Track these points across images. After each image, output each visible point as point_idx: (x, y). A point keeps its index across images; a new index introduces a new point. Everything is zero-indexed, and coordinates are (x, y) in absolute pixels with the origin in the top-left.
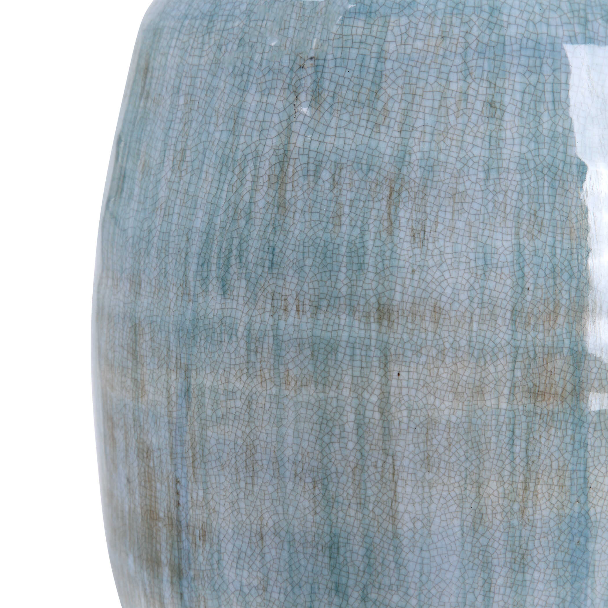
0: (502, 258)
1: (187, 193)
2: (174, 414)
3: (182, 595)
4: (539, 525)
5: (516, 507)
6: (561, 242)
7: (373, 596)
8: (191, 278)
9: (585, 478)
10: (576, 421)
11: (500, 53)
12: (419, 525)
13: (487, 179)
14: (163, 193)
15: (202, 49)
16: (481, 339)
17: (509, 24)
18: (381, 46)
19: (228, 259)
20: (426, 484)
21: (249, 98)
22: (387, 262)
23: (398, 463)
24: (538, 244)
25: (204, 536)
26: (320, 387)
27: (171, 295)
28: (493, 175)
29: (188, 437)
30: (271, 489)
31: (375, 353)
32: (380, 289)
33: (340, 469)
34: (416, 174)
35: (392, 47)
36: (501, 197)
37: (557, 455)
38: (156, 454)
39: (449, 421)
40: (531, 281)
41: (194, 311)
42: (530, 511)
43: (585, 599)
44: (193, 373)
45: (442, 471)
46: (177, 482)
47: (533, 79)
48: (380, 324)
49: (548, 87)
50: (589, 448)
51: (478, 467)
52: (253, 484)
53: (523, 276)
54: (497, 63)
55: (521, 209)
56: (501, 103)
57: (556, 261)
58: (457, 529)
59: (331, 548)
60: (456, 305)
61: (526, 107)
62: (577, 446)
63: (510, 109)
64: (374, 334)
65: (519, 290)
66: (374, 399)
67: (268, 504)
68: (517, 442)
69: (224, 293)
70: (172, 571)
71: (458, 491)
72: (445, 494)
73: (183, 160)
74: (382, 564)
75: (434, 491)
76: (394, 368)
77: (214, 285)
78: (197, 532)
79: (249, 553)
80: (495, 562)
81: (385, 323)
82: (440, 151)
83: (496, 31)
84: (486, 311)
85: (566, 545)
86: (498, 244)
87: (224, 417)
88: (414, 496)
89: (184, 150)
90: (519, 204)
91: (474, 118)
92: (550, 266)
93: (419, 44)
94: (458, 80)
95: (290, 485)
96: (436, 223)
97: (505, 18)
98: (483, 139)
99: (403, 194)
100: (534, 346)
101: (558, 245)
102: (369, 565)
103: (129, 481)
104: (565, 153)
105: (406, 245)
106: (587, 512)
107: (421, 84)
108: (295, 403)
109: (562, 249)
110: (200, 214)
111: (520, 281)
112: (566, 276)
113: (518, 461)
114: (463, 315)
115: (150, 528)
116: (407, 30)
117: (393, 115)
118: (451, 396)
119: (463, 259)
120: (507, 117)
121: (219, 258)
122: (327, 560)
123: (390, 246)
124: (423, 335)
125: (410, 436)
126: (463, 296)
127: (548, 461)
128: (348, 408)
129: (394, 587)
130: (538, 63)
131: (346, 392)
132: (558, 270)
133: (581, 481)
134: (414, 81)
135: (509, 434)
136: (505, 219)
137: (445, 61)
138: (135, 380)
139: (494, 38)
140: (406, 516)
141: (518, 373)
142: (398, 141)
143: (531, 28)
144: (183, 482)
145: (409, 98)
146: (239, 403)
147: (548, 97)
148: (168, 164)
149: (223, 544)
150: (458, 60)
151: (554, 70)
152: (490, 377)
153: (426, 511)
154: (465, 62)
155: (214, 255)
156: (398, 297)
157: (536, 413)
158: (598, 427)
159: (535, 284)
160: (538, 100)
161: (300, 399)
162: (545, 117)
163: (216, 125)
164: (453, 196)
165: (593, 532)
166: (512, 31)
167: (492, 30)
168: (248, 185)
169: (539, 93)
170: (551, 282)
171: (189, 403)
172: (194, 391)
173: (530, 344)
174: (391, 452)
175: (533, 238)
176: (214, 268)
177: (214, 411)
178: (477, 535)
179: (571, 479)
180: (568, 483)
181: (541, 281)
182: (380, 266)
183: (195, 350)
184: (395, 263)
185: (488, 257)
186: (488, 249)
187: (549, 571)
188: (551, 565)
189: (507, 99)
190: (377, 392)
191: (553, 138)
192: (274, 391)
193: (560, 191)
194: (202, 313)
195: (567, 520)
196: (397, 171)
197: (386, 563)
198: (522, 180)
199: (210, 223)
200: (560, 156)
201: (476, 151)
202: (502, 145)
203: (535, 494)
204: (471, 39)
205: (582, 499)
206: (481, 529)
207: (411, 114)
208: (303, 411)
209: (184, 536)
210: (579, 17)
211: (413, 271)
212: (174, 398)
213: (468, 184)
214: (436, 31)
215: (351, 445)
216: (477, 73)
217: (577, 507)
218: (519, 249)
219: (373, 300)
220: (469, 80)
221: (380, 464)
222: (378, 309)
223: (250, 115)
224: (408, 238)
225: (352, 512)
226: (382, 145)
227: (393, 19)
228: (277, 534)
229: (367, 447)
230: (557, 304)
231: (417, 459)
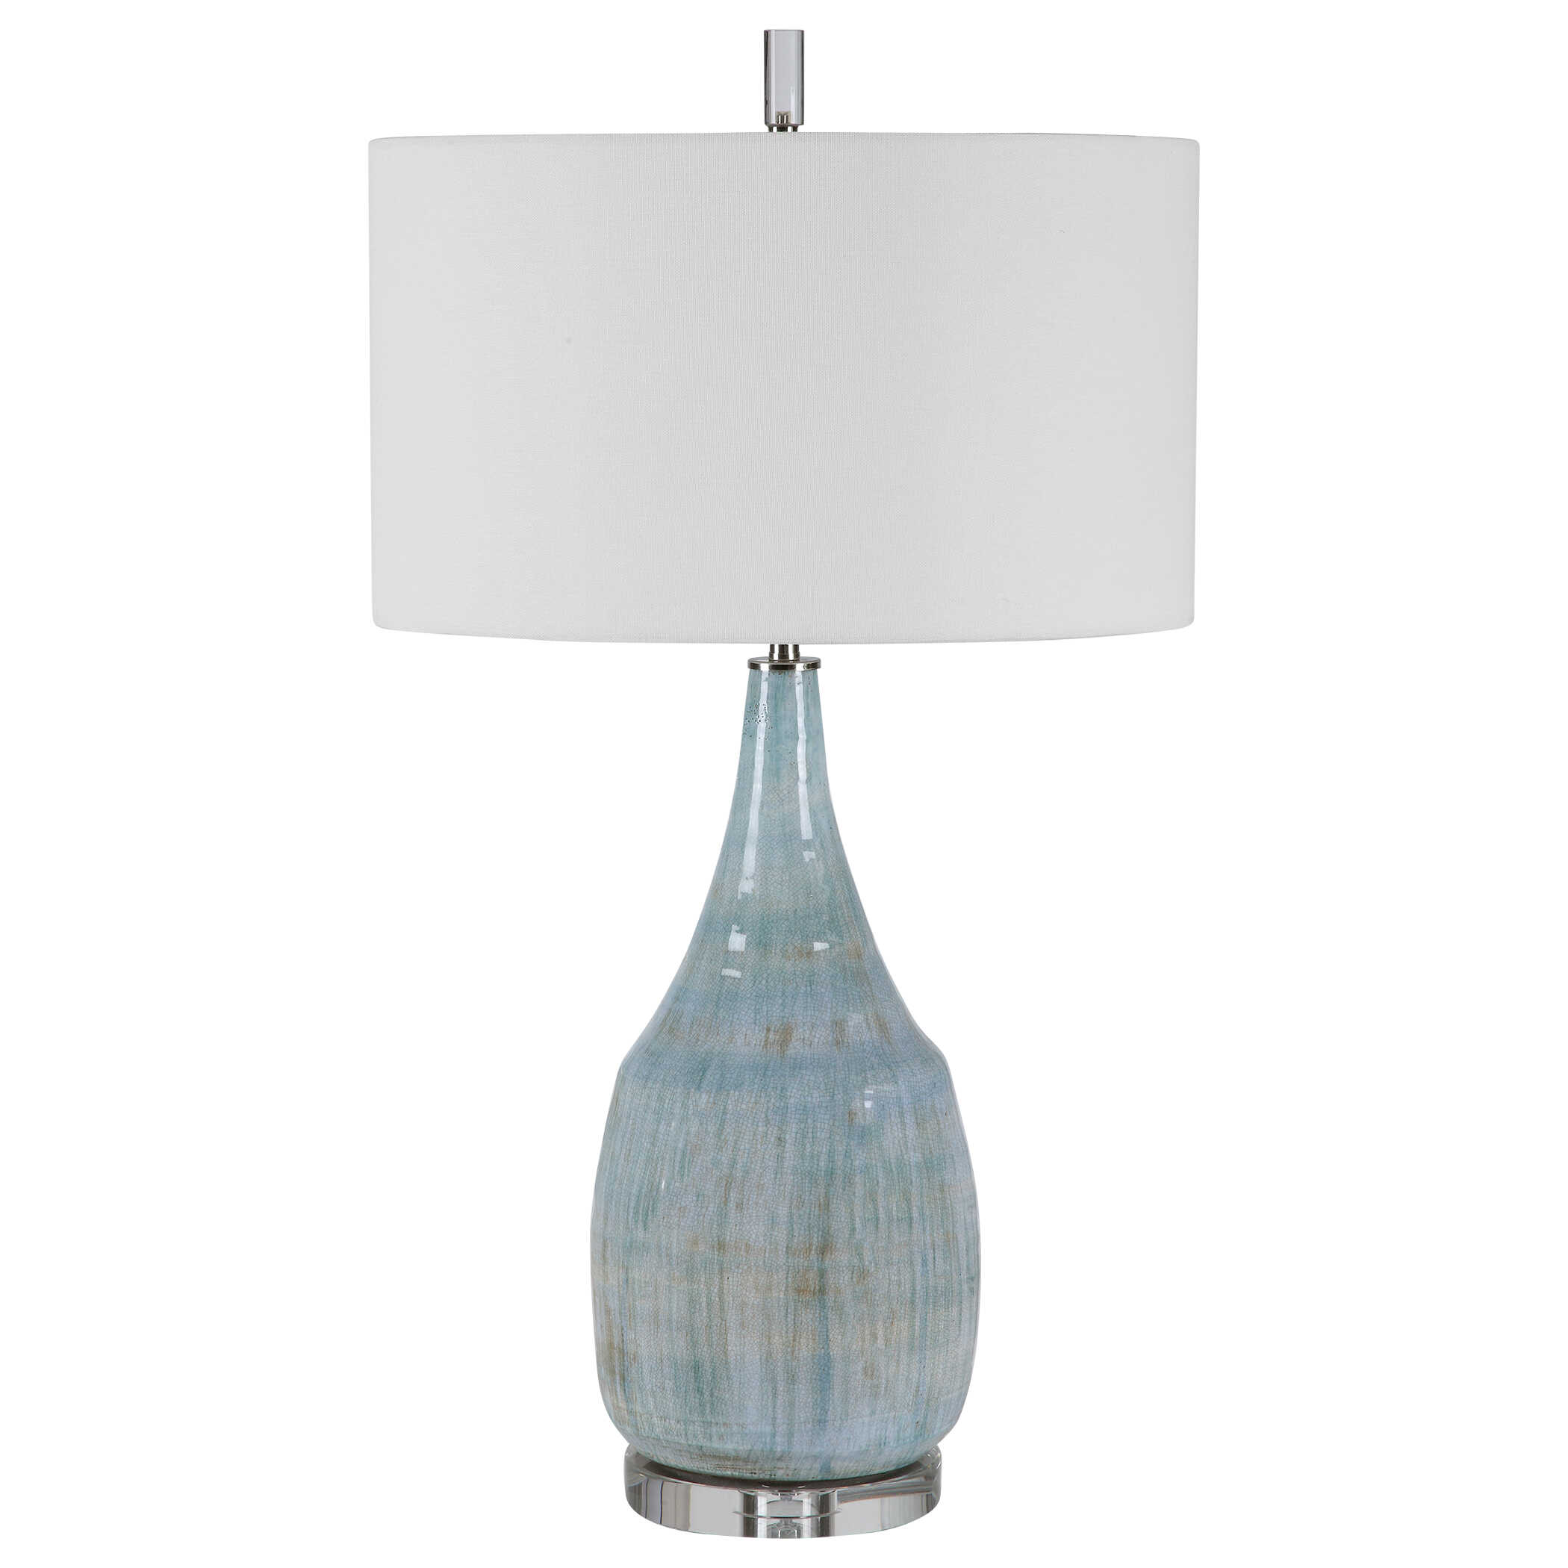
0: (782, 1220)
1: (630, 1173)
2: (621, 1292)
3: (625, 1390)
4: (802, 1359)
5: (789, 1350)
6: (814, 1211)
7: (715, 1394)
8: (630, 1220)
9: (827, 1336)
10: (822, 1306)
11: (785, 1112)
12: (739, 1357)
13: (776, 1178)
14: (619, 1171)
15: (641, 1097)
16: (770, 1262)
17: (790, 1096)
18: (725, 1106)
19: (647, 1212)
20: (742, 1336)
21: (661, 1127)
22: (723, 1220)
23: (728, 1325)
24: (802, 1213)
25: (635, 1358)
26: (690, 1283)
27: (621, 1228)
28: (779, 1176)
29: (627, 1305)
30: (666, 1336)
31: (716, 1267)
32: (719, 1233)
33: (699, 1326)
34: (739, 1175)
35: (730, 1107)
36: (782, 1188)
37: (811, 1323)
38: (613, 1313)
39: (753, 1304)
40: (797, 1232)
41: (632, 1238)
42: (797, 1352)
43: (829, 1400)
44: (630, 1271)
45: (750, 1330)
46: (623, 1329)
47: (803, 1126)
48: (719, 1252)
49: (810, 1130)
50: (829, 1320)
51: (768, 1328)
52: (657, 1332)
53: (793, 1229)
54: (784, 1118)
55: (793, 1194)
56: (785, 1138)
57: (810, 1222)
58: (758, 1360)
59: (695, 1368)
60: (757, 1244)
61: (798, 1141)
62: (822, 1319)
63: (789, 1141)
64: (716, 1257)
65: (790, 1236)
66: (716, 1290)
67: (664, 1343)
68: (789, 1315)
69: (645, 1230)
70: (620, 1377)
71: (759, 1340)
72: (752, 1342)
73: (629, 1155)
74: (720, 1378)
75: (746, 1340)
76: (726, 1275)
77: (640, 1225)
78: (632, 1356)
79: (656, 1369)
80: (778, 1378)
81: (722, 1251)
82: (752, 1163)
83: (784, 1100)
84: (772, 1247)
85: (817, 1371)
86: (780, 1212)
87: (644, 1296)
88: (736, 1342)
89: (630, 1150)
90: (792, 1191)
91: (770, 1146)
92: (807, 1224)
93: (744, 1106)
94: (763, 1126)
95: (675, 1333)
96: (748, 1200)
97: (789, 1094)
98: (774, 1157)
99: (733, 1184)
100: (798, 1266)
101: (812, 1213)
102: (714, 1377)
103: (602, 1327)
104: (818, 1165)
105: (733, 1211)
106: (828, 1354)
107: (744, 1127)
108: (678, 1290)
109: (814, 1215)
110: (635, 1186)
111: (791, 1233)
112: (816, 1230)
113: (790, 1325)
114: (761, 1249)
115: (610, 1353)
116: (738, 1099)
117: (729, 1142)
118: (754, 1291)
119: (762, 1220)
120: (787, 1145)
121: (643, 1211)
122: (693, 1374)
123: (725, 1211)
124: (740, 1258)
125: (733, 1311)
126: (761, 1239)
127: (806, 1326)
128: (703, 1295)
129: (726, 1390)
130: (805, 1117)
131: (702, 1286)
132: (811, 1226)
133: (825, 1337)
134: (740, 1125)
135: (785, 1311)
136: (784, 1199)
137: (757, 1116)
138: (604, 1271)
139: (782, 1104)
140: (732, 1352)
141: (790, 1280)
142: (731, 1156)
143: (803, 1099)
144: (625, 1329)
145: (738, 1134)
146: (651, 1289)
147: (810, 1135)
148: (623, 1156)
149: (644, 1363)
150: (763, 1116)
151: (814, 1121)
152: (775, 1282)
153: (742, 1350)
154: (766, 1117)
155: (641, 1208)
156: (728, 1237)
157: (799, 1301)
158: (834, 1309)
159: (799, 1233)
160: (804, 1137)
161: (680, 1288)
162: (808, 1145)
163: (645, 1139)
164: (758, 1186)
165: (832, 1365)
166: (792, 1101)
167: (782, 1100)
168: (659, 1174)
169: (805, 1133)
170: (807, 1233)
171: (628, 1286)
172: (630, 1281)
173: (796, 1265)
174: (724, 1319)
175: (799, 1209)
176: (641, 1216)
177: (639, 1292)
178: (769, 1364)
179: (819, 1336)
180: (817, 1338)
181: (802, 1232)
182: (720, 1222)
183: (631, 1259)
184: (727, 1220)
185: (775, 1219)
186: (775, 1214)
187: (808, 1384)
188: (809, 1381)
189: (787, 1137)
190: (717, 1287)
191: (812, 1157)
192: (668, 1283)
193: (814, 1185)
194: (634, 1239)
195: (818, 1357)
196: (729, 1172)
197: (723, 1377)
198: (794, 1179)
199: (640, 1191)
200: (815, 1166)
201: (770, 1163)
202: (784, 1160)
203: (799, 1343)
204: (770, 1105)
205: (826, 1347)
206: (771, 1361)
207: (738, 1142)
208: (681, 1295)
209: (625, 1358)
210: (830, 1092)
211: (736, 1225)
212: (621, 1283)
213: (766, 1180)
214: (753, 1100)
215: (705, 1314)
216: (772, 1122)
217: (823, 1351)
218: (791, 1215)
219: (716, 1239)
220: (768, 1126)
221: (719, 1325)
222: (719, 1244)
223: (661, 1136)
224: (734, 1207)
225: (705, 1349)
226: (723, 1158)
227: (732, 1092)
228: (669, 1359)
229: (712, 1316)
230: (811, 1245)
231: (737, 1323)
